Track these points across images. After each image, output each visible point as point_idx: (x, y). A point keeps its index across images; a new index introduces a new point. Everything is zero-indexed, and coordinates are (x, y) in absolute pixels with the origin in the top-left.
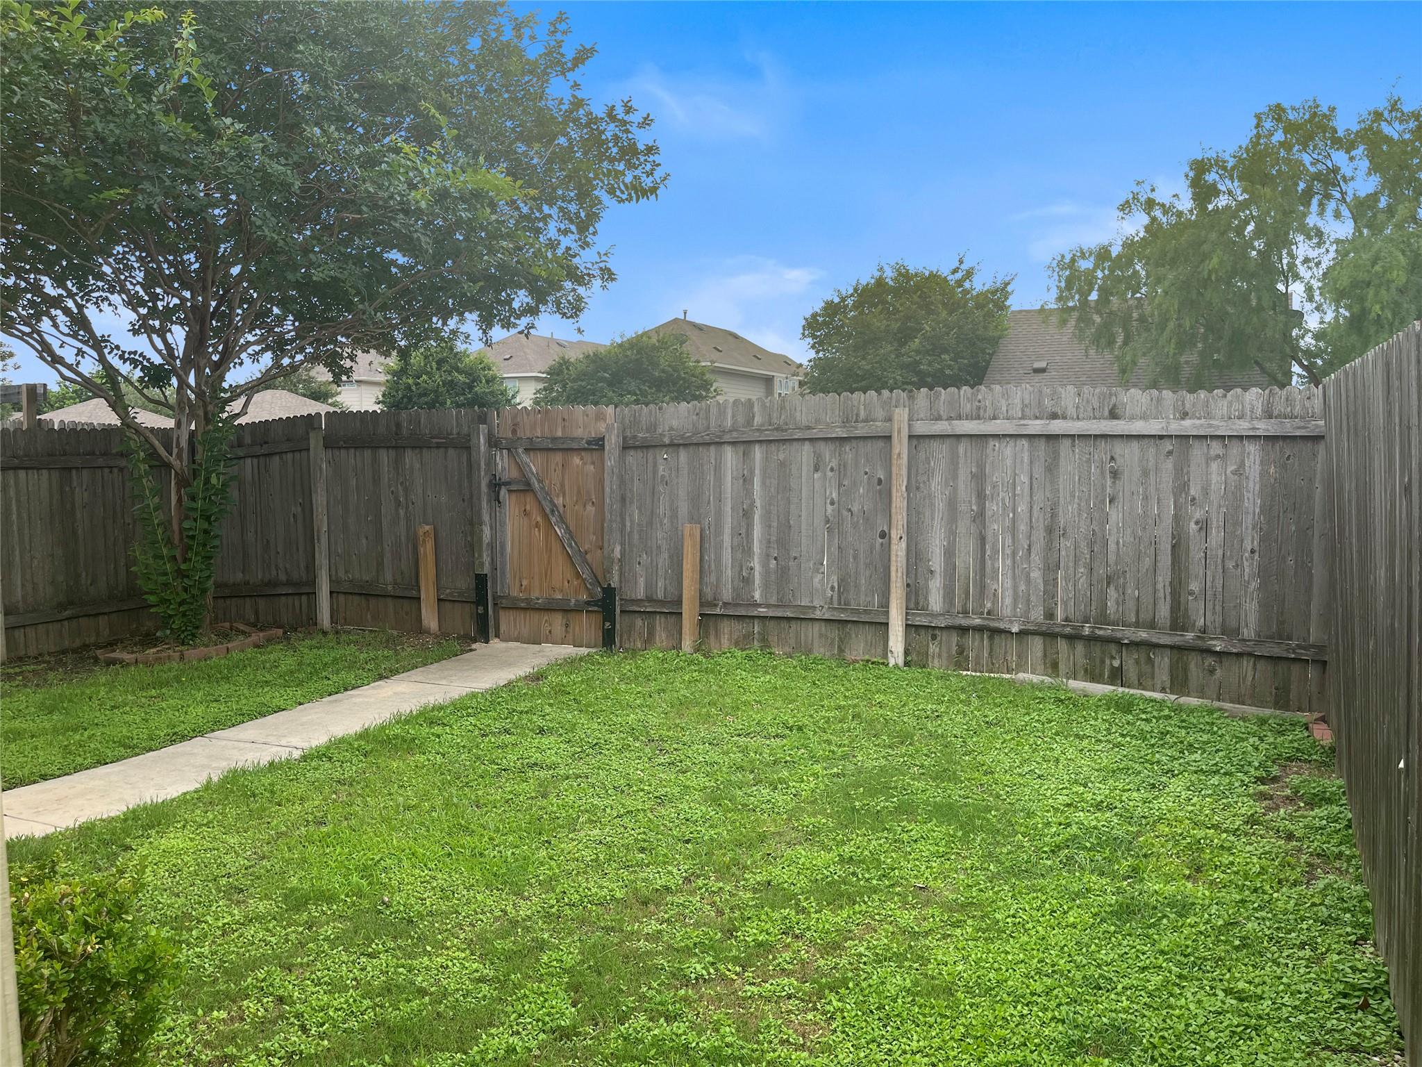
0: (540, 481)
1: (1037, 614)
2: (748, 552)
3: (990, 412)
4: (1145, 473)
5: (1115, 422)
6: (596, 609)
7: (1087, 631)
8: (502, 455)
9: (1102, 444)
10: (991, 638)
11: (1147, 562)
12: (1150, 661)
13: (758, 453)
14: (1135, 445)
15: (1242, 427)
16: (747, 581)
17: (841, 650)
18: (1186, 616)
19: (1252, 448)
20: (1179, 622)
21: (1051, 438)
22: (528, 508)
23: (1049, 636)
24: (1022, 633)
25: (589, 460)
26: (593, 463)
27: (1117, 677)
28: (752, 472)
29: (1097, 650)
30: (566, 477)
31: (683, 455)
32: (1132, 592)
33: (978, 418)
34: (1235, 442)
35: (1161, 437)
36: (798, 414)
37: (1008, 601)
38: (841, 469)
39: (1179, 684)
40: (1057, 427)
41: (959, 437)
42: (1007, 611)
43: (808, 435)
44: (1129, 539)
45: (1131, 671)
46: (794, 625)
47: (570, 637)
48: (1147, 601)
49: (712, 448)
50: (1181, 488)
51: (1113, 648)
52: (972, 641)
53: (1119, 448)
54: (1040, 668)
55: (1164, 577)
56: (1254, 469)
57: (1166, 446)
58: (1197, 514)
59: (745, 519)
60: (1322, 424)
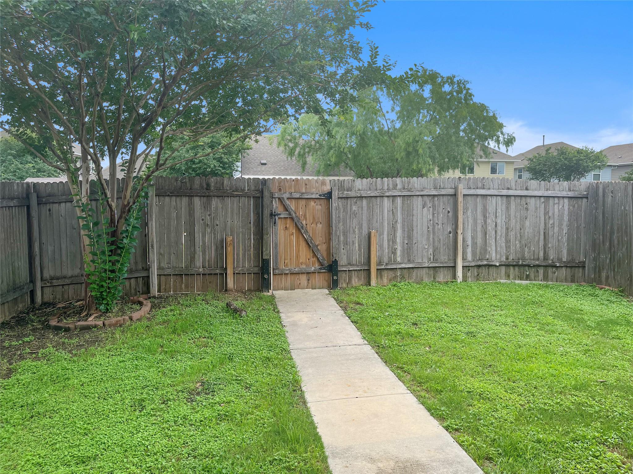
0: (295, 213)
1: (504, 259)
2: (395, 242)
3: (488, 187)
4: (536, 208)
5: (529, 191)
6: (324, 271)
7: (520, 263)
8: (276, 200)
9: (524, 199)
10: (488, 268)
11: (537, 238)
12: (538, 271)
13: (399, 201)
14: (533, 200)
15: (564, 194)
16: (394, 252)
17: (434, 278)
18: (548, 255)
19: (566, 200)
20: (546, 258)
21: (508, 196)
22: (288, 226)
23: (507, 266)
24: (500, 265)
25: (319, 203)
26: (321, 205)
27: (528, 278)
28: (396, 208)
29: (522, 268)
30: (307, 211)
31: (365, 202)
32: (532, 248)
33: (484, 188)
34: (561, 199)
35: (541, 197)
36: (416, 185)
37: (494, 255)
38: (434, 206)
39: (546, 278)
40: (511, 192)
41: (477, 195)
42: (494, 258)
43: (422, 193)
44: (531, 231)
45: (532, 276)
46: (415, 270)
47: (310, 285)
48: (536, 252)
49: (378, 199)
50: (546, 213)
51: (527, 268)
52: (484, 271)
53: (528, 200)
54: (504, 277)
55: (541, 243)
56: (566, 207)
57: (542, 200)
58: (551, 222)
59: (394, 228)
60: (585, 193)
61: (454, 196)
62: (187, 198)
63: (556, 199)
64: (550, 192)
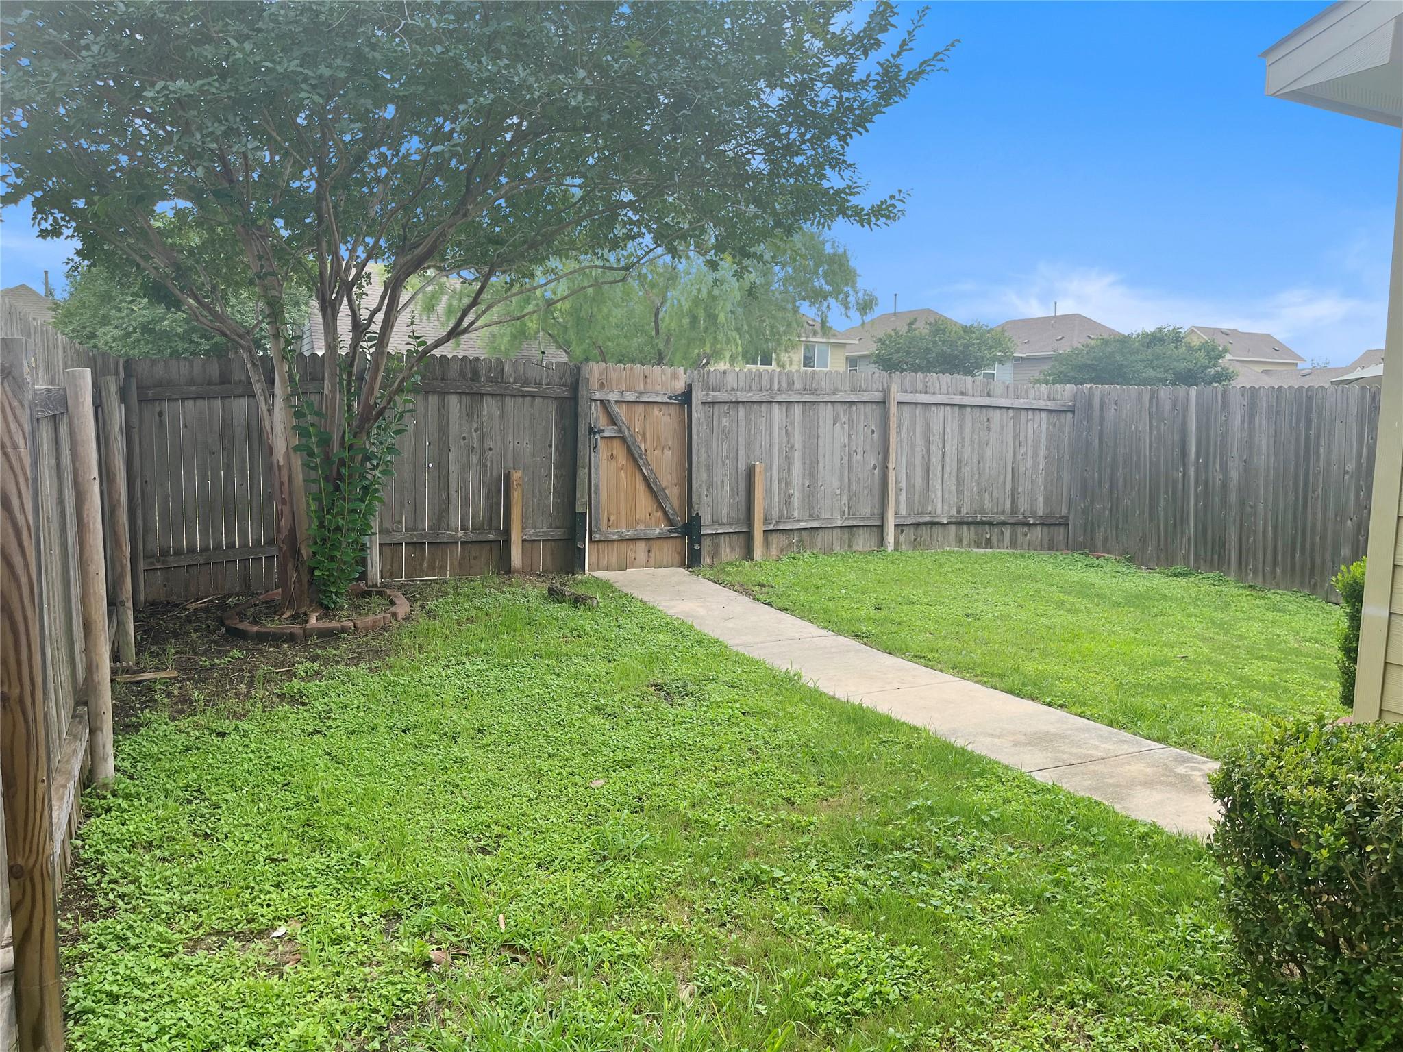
0: (629, 430)
1: (954, 512)
2: (788, 483)
3: (932, 389)
4: (1002, 428)
5: (992, 399)
6: (676, 535)
7: (978, 519)
8: (596, 405)
9: (984, 411)
10: (931, 528)
11: (1002, 477)
12: (1002, 532)
13: (797, 409)
14: (998, 411)
15: (1042, 404)
16: (788, 502)
17: (850, 546)
18: (1017, 506)
19: (1044, 415)
20: (1014, 511)
21: (962, 406)
22: (614, 453)
23: (959, 523)
24: (950, 523)
25: (667, 413)
26: (670, 415)
27: (988, 543)
28: (792, 423)
29: (980, 528)
30: (648, 426)
31: (742, 411)
32: (996, 495)
33: (926, 393)
34: (1037, 412)
35: (1009, 408)
36: (823, 383)
37: (939, 505)
38: (850, 421)
39: (1013, 544)
40: (967, 400)
41: (916, 404)
42: (939, 512)
43: (833, 398)
44: (995, 465)
45: (994, 540)
46: (821, 533)
47: (652, 562)
48: (1001, 501)
49: (764, 407)
50: (1016, 436)
51: (987, 526)
52: (925, 531)
53: (991, 412)
54: (953, 544)
55: (1009, 486)
56: (1044, 427)
57: (1011, 413)
58: (1022, 451)
59: (788, 459)
60: (1070, 404)
61: (881, 405)
62: (436, 397)
63: (1030, 413)
64: (1022, 401)
